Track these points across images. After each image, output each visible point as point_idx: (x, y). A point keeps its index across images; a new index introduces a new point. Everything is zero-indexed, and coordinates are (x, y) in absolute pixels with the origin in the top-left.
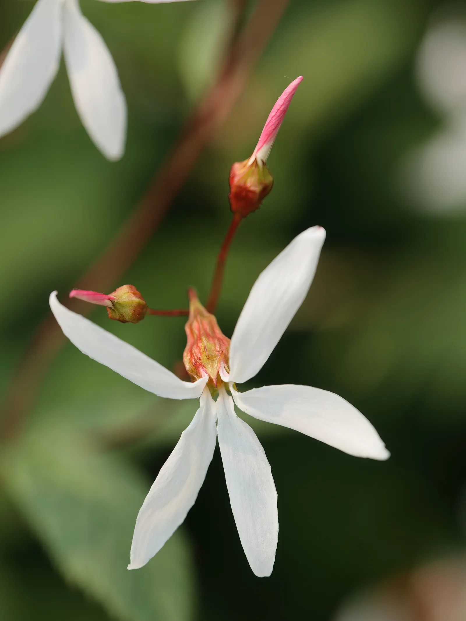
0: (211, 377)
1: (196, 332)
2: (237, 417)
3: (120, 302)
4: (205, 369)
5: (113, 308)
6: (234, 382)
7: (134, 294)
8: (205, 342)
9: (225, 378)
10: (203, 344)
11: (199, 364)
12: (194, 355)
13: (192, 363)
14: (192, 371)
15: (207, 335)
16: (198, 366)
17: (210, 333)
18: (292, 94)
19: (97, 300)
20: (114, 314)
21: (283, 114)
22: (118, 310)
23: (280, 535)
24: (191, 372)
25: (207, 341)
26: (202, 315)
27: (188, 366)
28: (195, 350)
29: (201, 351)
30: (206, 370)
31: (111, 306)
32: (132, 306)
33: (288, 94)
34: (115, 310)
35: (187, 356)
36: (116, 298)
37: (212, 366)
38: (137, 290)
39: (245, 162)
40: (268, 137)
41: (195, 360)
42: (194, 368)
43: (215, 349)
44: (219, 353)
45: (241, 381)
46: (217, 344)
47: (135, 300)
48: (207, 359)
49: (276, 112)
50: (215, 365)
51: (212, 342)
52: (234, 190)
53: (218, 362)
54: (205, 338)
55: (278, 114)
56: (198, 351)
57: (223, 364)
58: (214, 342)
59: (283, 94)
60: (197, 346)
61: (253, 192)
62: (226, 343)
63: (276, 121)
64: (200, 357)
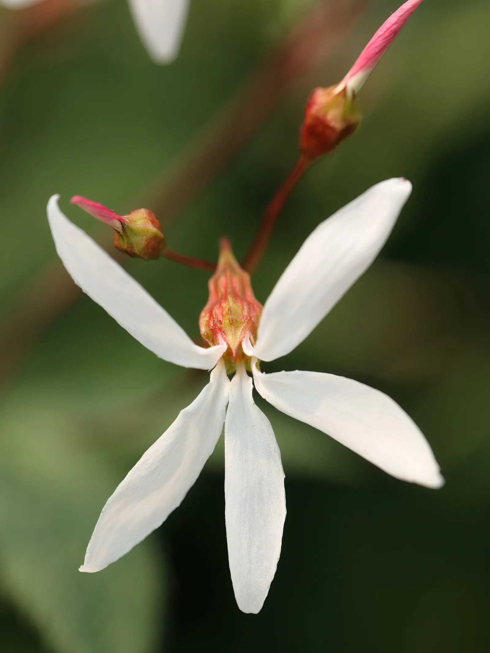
0: (230, 347)
1: (222, 289)
2: (254, 404)
3: (133, 228)
4: (224, 336)
5: (122, 234)
6: (258, 359)
7: (152, 222)
8: (230, 303)
9: (248, 351)
10: (228, 304)
11: (218, 328)
12: (214, 316)
13: (209, 326)
14: (208, 336)
15: (235, 296)
16: (216, 331)
17: (240, 294)
18: (411, 11)
19: (105, 217)
20: (121, 241)
21: (393, 35)
22: (127, 236)
23: (280, 564)
24: (206, 338)
25: (233, 301)
26: (233, 270)
27: (203, 330)
28: (217, 311)
29: (224, 312)
30: (226, 338)
31: (120, 229)
32: (146, 236)
33: (405, 10)
34: (124, 236)
35: (205, 317)
36: (128, 221)
37: (235, 334)
38: (157, 218)
39: (330, 89)
40: (368, 62)
41: (214, 323)
42: (210, 333)
43: (242, 313)
44: (246, 319)
45: (268, 359)
46: (245, 307)
47: (152, 229)
48: (230, 324)
49: (385, 32)
50: (239, 333)
51: (240, 304)
52: (309, 121)
53: (243, 329)
54: (231, 298)
55: (387, 34)
56: (220, 312)
57: (248, 334)
58: (243, 306)
59: (399, 9)
60: (220, 306)
61: (332, 129)
62: (257, 309)
63: (381, 44)
64: (221, 320)
